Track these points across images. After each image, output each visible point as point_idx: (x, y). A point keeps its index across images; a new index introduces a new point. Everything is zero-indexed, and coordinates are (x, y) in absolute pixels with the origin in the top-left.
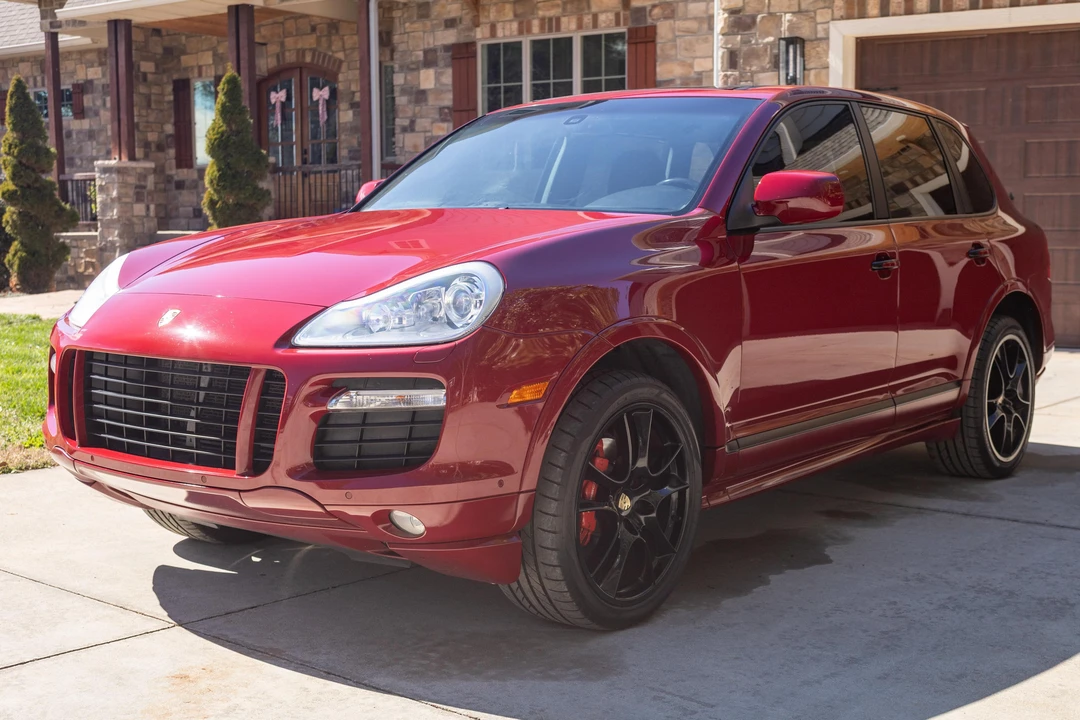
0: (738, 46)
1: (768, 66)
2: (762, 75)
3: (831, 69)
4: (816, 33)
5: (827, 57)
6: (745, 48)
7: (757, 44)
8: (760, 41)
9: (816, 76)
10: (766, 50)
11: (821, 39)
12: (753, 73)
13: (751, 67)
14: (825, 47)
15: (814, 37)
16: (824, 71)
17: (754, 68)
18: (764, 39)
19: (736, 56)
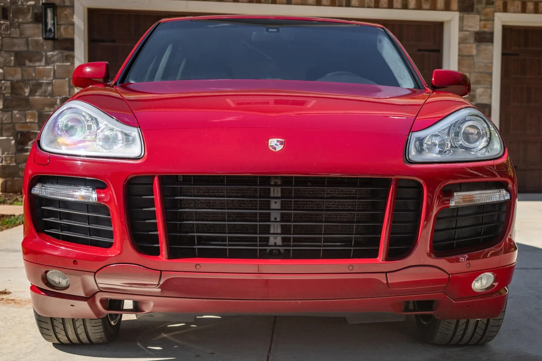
0: (9, 5)
1: (31, 20)
2: (26, 26)
3: (75, 26)
4: (64, 2)
5: (73, 18)
6: (13, 7)
7: (22, 4)
8: (25, 3)
9: (65, 29)
10: (29, 10)
11: (68, 7)
12: (20, 24)
13: (18, 19)
14: (71, 12)
15: (62, 5)
16: (70, 27)
17: (20, 20)
18: (27, 2)
19: (7, 11)
